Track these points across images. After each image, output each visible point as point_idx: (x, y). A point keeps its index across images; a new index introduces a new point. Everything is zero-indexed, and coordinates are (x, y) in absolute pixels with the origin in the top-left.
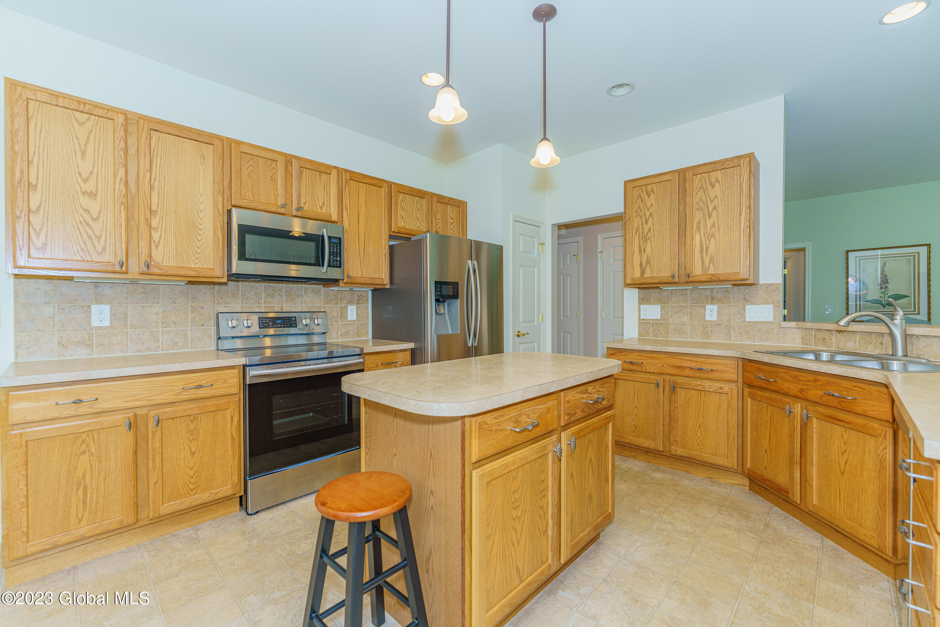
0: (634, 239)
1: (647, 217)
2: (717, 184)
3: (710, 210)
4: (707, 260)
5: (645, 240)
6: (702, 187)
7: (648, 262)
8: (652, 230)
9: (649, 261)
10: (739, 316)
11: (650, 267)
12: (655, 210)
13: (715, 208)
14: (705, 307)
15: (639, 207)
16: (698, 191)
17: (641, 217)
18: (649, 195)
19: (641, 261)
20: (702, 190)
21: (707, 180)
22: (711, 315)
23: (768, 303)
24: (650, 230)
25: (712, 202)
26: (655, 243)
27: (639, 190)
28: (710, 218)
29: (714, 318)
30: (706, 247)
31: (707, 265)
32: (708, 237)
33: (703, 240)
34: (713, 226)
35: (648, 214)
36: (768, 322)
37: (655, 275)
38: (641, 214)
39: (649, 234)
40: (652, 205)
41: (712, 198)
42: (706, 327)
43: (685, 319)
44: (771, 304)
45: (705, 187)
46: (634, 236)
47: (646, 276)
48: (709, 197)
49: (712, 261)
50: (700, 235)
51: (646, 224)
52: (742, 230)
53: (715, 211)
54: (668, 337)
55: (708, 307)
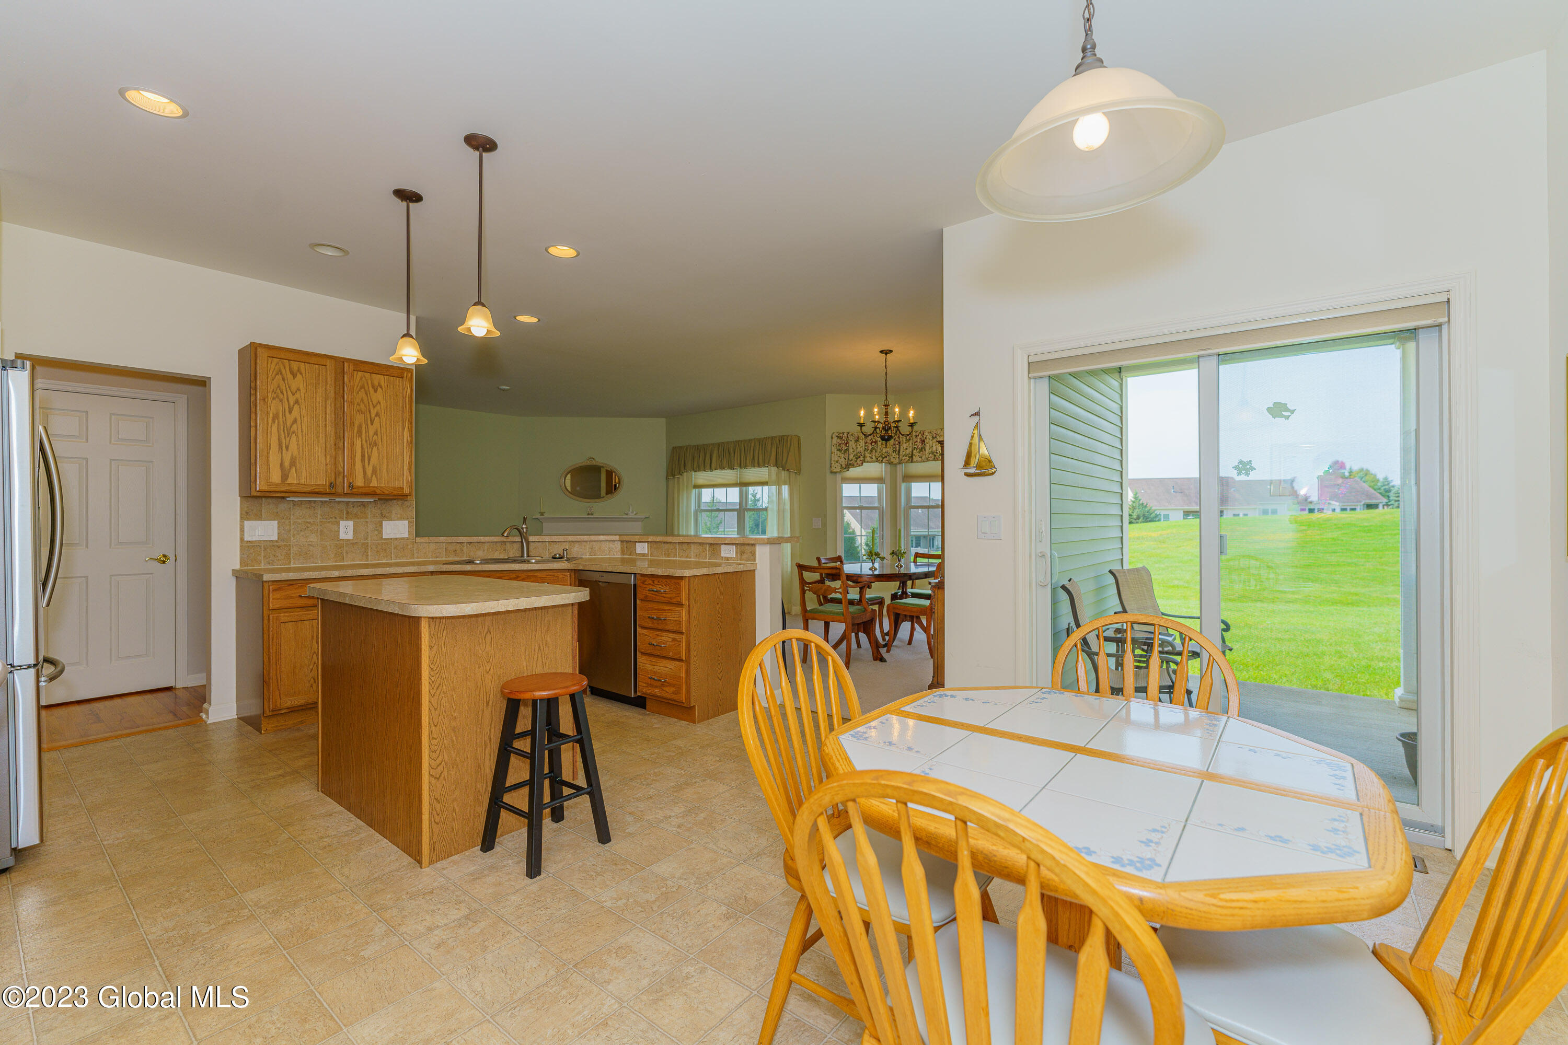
0: (269, 429)
1: (292, 404)
2: (379, 389)
3: (373, 416)
4: (369, 471)
5: (288, 434)
6: (363, 387)
7: (293, 463)
8: (299, 422)
9: (295, 462)
10: (376, 533)
11: (296, 471)
12: (303, 397)
13: (377, 415)
14: (338, 524)
15: (279, 386)
16: (360, 391)
17: (281, 401)
18: (294, 376)
19: (282, 461)
20: (362, 390)
21: (370, 382)
22: (346, 533)
23: (404, 519)
24: (295, 421)
25: (374, 407)
26: (304, 440)
27: (278, 363)
28: (372, 424)
29: (350, 536)
30: (369, 456)
31: (370, 476)
32: (370, 445)
33: (365, 446)
34: (376, 433)
35: (292, 400)
36: (403, 539)
37: (303, 481)
38: (281, 396)
39: (295, 426)
40: (298, 389)
41: (375, 402)
42: (341, 546)
43: (313, 538)
44: (406, 520)
45: (366, 388)
46: (270, 424)
47: (290, 481)
48: (371, 401)
49: (374, 472)
50: (361, 441)
51: (290, 412)
52: (405, 444)
53: (377, 418)
54: (289, 564)
55: (342, 523)
